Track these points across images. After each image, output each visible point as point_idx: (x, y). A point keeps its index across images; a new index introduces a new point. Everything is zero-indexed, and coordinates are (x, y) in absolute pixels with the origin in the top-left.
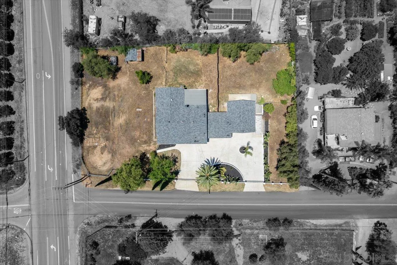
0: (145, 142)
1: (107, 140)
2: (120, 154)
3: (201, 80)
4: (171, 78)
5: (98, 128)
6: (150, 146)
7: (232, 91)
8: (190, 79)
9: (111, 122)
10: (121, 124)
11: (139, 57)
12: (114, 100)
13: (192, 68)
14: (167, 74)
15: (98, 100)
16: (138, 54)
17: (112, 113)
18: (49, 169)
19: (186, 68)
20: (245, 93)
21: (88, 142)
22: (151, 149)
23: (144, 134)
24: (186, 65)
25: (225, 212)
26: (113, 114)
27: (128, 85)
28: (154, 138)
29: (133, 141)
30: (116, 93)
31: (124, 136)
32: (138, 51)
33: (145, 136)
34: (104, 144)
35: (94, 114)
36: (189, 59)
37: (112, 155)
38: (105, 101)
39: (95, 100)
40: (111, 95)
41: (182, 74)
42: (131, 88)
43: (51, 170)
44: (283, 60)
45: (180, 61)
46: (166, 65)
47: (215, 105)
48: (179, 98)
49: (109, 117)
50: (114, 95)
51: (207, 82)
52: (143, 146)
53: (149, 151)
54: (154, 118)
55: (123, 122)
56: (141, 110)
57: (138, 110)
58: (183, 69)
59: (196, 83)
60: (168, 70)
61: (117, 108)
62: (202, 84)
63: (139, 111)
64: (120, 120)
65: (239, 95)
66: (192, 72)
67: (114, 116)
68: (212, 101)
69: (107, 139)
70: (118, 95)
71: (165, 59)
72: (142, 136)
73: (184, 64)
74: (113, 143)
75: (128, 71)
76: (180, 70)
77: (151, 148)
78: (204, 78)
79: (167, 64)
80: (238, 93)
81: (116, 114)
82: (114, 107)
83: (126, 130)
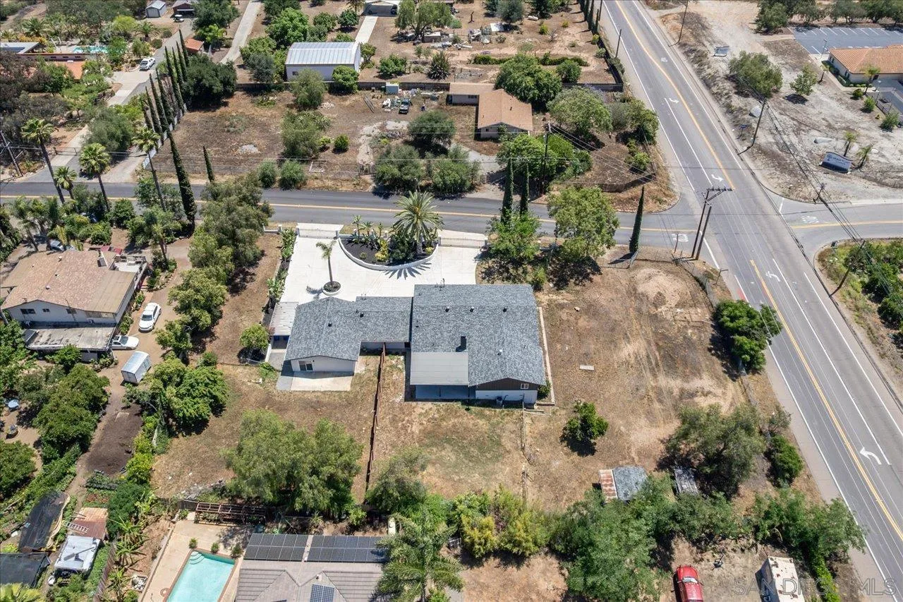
0: (561, 306)
1: (656, 315)
2: (617, 291)
3: (422, 424)
4: (507, 433)
5: (685, 338)
6: (550, 300)
7: (340, 398)
8: (454, 426)
9: (654, 348)
10: (629, 342)
11: (607, 481)
12: (659, 392)
13: (449, 454)
14: (519, 442)
15: (702, 392)
16: (614, 488)
17: (657, 365)
18: (776, 276)
19: (468, 455)
20: (304, 392)
21: (701, 314)
22: (548, 294)
23: (568, 321)
24: (466, 462)
25: (385, 200)
26: (654, 363)
27: (628, 424)
28: (541, 312)
29: (591, 310)
30: (657, 405)
31: (616, 321)
32: (614, 494)
33: (564, 317)
34: (659, 310)
35: (703, 365)
36: (456, 478)
37: (635, 289)
38: (682, 391)
39: (709, 393)
40: (669, 402)
41: (477, 440)
42: (618, 416)
43: (769, 275)
44: (177, 463)
45: (484, 474)
46: (524, 466)
47: (388, 369)
48: (481, 363)
49: (663, 357)
50: (660, 401)
51: (407, 418)
52: (566, 301)
53: (549, 293)
54: (546, 348)
55: (622, 346)
56: (582, 367)
57: (591, 368)
58: (474, 451)
59: (436, 416)
60: (516, 455)
61: (648, 375)
62: (420, 414)
63: (586, 365)
64: (630, 349)
65: (322, 390)
66: (448, 441)
67: (648, 357)
68: (395, 377)
69: (654, 318)
70: (650, 400)
71: (528, 482)
72: (572, 319)
73: (471, 464)
74: (639, 310)
75: (636, 458)
76: (481, 449)
77: (547, 297)
78: (416, 429)
79: (523, 469)
80: (324, 393)
81: (644, 361)
82: (655, 376)
83: (613, 330)
